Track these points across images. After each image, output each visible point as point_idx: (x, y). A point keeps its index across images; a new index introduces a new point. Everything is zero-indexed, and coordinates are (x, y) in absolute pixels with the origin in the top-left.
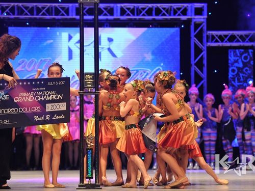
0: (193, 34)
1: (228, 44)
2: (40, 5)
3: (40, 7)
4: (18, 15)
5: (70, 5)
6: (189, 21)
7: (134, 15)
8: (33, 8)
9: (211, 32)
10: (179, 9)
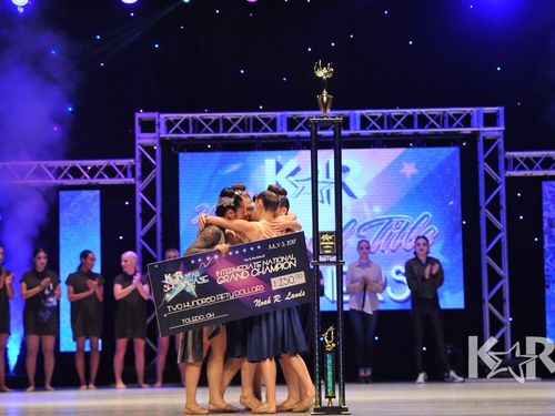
0: (481, 157)
1: (541, 173)
2: (229, 116)
3: (229, 118)
4: (194, 132)
5: (279, 114)
6: (475, 135)
7: (383, 128)
8: (217, 120)
9: (511, 154)
10: (458, 116)
